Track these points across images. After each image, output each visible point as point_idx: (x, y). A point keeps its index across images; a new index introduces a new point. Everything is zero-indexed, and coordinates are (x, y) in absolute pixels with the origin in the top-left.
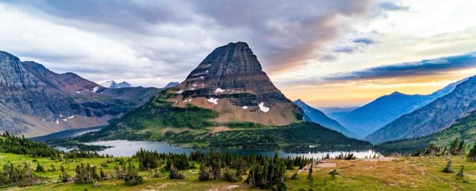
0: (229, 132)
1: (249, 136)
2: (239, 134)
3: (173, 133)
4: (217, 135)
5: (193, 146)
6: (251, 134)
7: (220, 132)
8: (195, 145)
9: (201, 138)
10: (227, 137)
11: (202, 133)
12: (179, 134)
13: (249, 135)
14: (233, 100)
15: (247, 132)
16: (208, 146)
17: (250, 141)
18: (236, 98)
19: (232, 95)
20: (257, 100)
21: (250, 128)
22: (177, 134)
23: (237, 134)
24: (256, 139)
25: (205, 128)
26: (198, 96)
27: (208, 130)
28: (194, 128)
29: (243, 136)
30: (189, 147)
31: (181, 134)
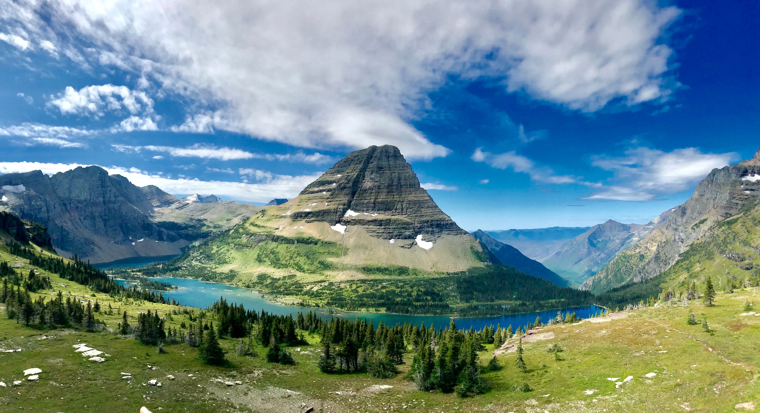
0: (363, 281)
1: (398, 290)
2: (380, 287)
3: (270, 276)
4: (342, 286)
7: (348, 281)
9: (315, 289)
10: (360, 290)
11: (317, 279)
12: (279, 279)
13: (398, 288)
14: (372, 229)
15: (394, 282)
16: (325, 303)
17: (400, 299)
18: (378, 227)
19: (371, 221)
20: (411, 230)
21: (399, 276)
22: (276, 279)
23: (377, 286)
24: (410, 295)
25: (322, 272)
26: (316, 220)
27: (327, 276)
28: (304, 272)
29: (387, 289)
30: (293, 304)
31: (282, 280)
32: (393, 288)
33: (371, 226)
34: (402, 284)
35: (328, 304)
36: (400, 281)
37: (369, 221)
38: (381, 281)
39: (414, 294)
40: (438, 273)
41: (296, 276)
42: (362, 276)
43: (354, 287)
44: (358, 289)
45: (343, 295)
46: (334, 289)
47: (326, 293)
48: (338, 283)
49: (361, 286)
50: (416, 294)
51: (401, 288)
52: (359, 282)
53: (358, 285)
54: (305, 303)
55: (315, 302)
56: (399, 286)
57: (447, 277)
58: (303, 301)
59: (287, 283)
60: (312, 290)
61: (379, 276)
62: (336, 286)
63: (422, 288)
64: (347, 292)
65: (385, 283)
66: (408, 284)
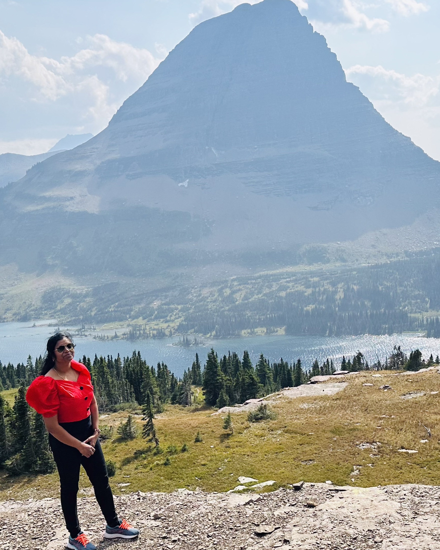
1: (309, 291)
2: (275, 288)
3: (68, 292)
4: (205, 292)
5: (127, 330)
6: (316, 285)
8: (135, 327)
9: (156, 304)
10: (239, 297)
12: (86, 295)
13: (308, 287)
14: (254, 178)
16: (176, 327)
17: (313, 306)
18: (265, 173)
19: (251, 164)
21: (310, 264)
23: (270, 287)
24: (331, 299)
25: (167, 271)
26: (146, 174)
27: (177, 277)
28: (133, 275)
30: (116, 336)
31: (93, 295)
32: (301, 288)
33: (252, 174)
34: (316, 279)
35: (181, 329)
36: (313, 274)
37: (247, 165)
38: (277, 278)
39: (340, 295)
40: (387, 255)
41: (117, 284)
42: (239, 272)
43: (227, 292)
44: (234, 296)
45: (208, 309)
46: (191, 300)
47: (176, 309)
48: (198, 289)
49: (240, 290)
50: (342, 296)
51: (314, 287)
52: (235, 283)
53: (235, 289)
54: (138, 333)
55: (156, 327)
56: (311, 283)
57: (406, 261)
58: (134, 330)
59: (102, 300)
60: (151, 306)
62: (194, 295)
63: (355, 284)
64: (215, 304)
65: (285, 280)
66: (326, 279)
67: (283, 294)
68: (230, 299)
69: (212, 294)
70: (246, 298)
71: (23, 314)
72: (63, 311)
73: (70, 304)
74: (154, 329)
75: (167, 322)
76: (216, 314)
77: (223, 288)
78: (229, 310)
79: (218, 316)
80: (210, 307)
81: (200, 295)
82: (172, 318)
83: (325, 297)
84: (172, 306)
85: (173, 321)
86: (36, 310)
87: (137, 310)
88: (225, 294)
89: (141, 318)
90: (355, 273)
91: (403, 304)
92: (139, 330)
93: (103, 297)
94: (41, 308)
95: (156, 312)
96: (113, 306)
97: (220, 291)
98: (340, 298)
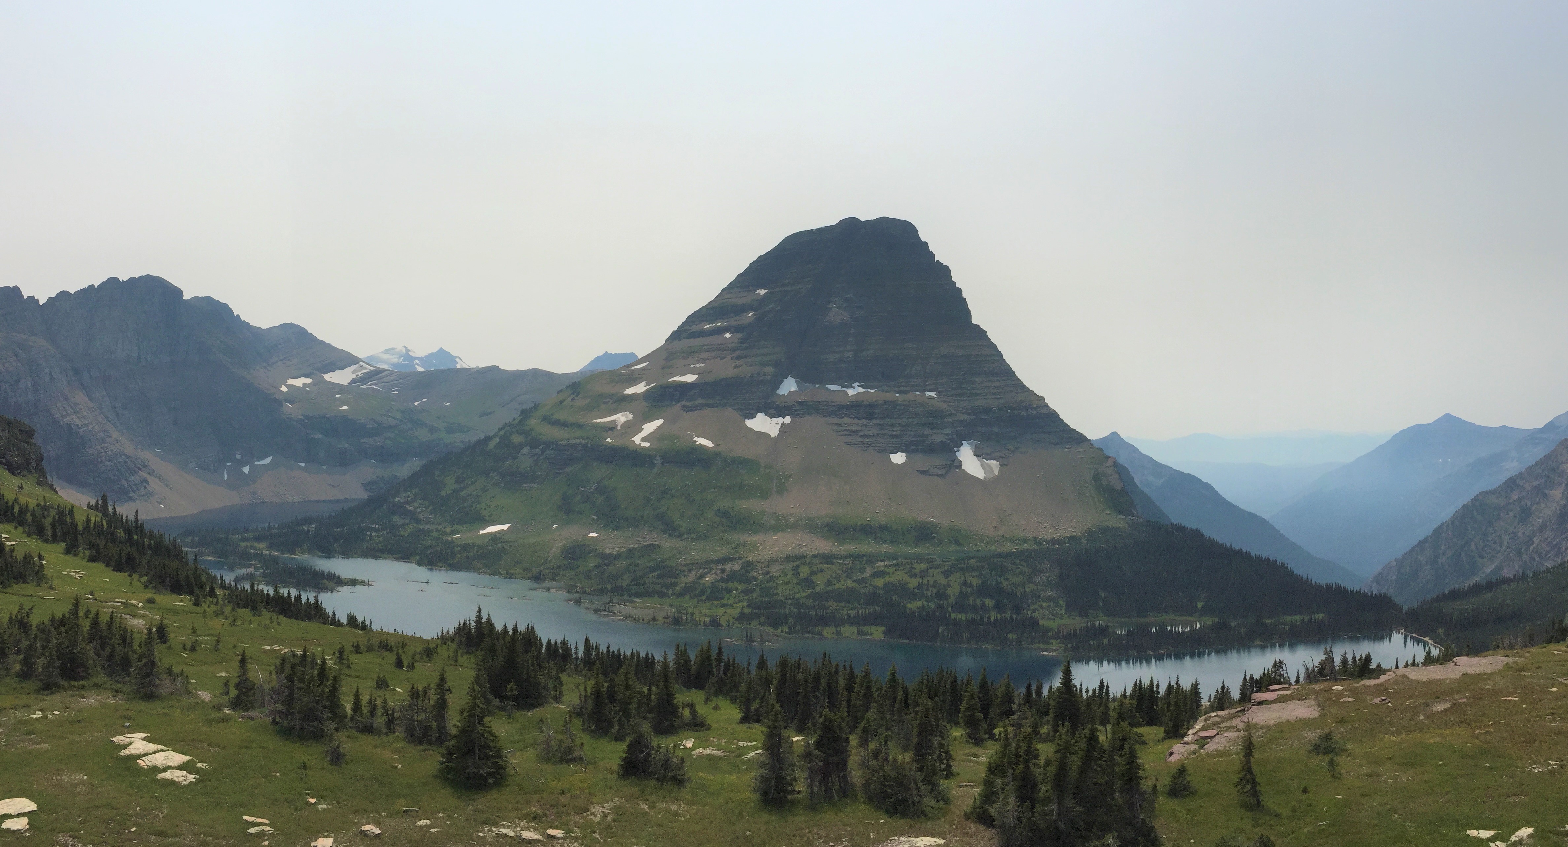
0: (828, 558)
1: (916, 581)
2: (868, 573)
3: (594, 550)
4: (775, 570)
5: (669, 611)
6: (924, 574)
7: (788, 559)
8: (681, 609)
9: (708, 579)
10: (820, 581)
11: (713, 556)
12: (618, 557)
13: (913, 576)
14: (849, 425)
15: (905, 562)
16: (735, 616)
17: (920, 603)
18: (864, 421)
19: (847, 407)
20: (948, 431)
21: (917, 545)
22: (611, 554)
23: (862, 570)
24: (942, 594)
25: (726, 536)
26: (708, 406)
27: (738, 546)
28: (680, 536)
29: (887, 579)
30: (655, 620)
31: (627, 557)
32: (903, 577)
33: (846, 420)
34: (923, 566)
35: (742, 617)
36: (919, 558)
37: (841, 407)
38: (872, 559)
39: (955, 590)
40: (1012, 540)
41: (659, 547)
42: (822, 545)
43: (805, 571)
44: (814, 578)
45: (777, 594)
46: (755, 579)
47: (737, 590)
48: (766, 565)
49: (822, 571)
50: (957, 593)
51: (922, 577)
52: (816, 561)
53: (815, 568)
54: (684, 617)
55: (708, 612)
56: (917, 571)
57: (1035, 550)
58: (679, 612)
59: (637, 565)
60: (702, 581)
61: (867, 547)
62: (760, 572)
63: (973, 577)
64: (787, 587)
65: (883, 563)
66: (938, 567)
67: (879, 582)
68: (808, 582)
69: (783, 572)
70: (829, 583)
71: (535, 571)
72: (587, 576)
73: (596, 567)
74: (706, 615)
75: (723, 606)
76: (789, 602)
77: (798, 567)
78: (808, 597)
79: (791, 604)
80: (779, 591)
81: (768, 573)
82: (731, 602)
83: (935, 591)
84: (730, 585)
85: (731, 606)
86: (553, 569)
87: (683, 585)
88: (802, 574)
89: (687, 597)
90: (972, 561)
91: (1032, 607)
92: (687, 614)
93: (639, 562)
94: (559, 567)
95: (709, 591)
96: (650, 576)
97: (796, 569)
98: (954, 595)
